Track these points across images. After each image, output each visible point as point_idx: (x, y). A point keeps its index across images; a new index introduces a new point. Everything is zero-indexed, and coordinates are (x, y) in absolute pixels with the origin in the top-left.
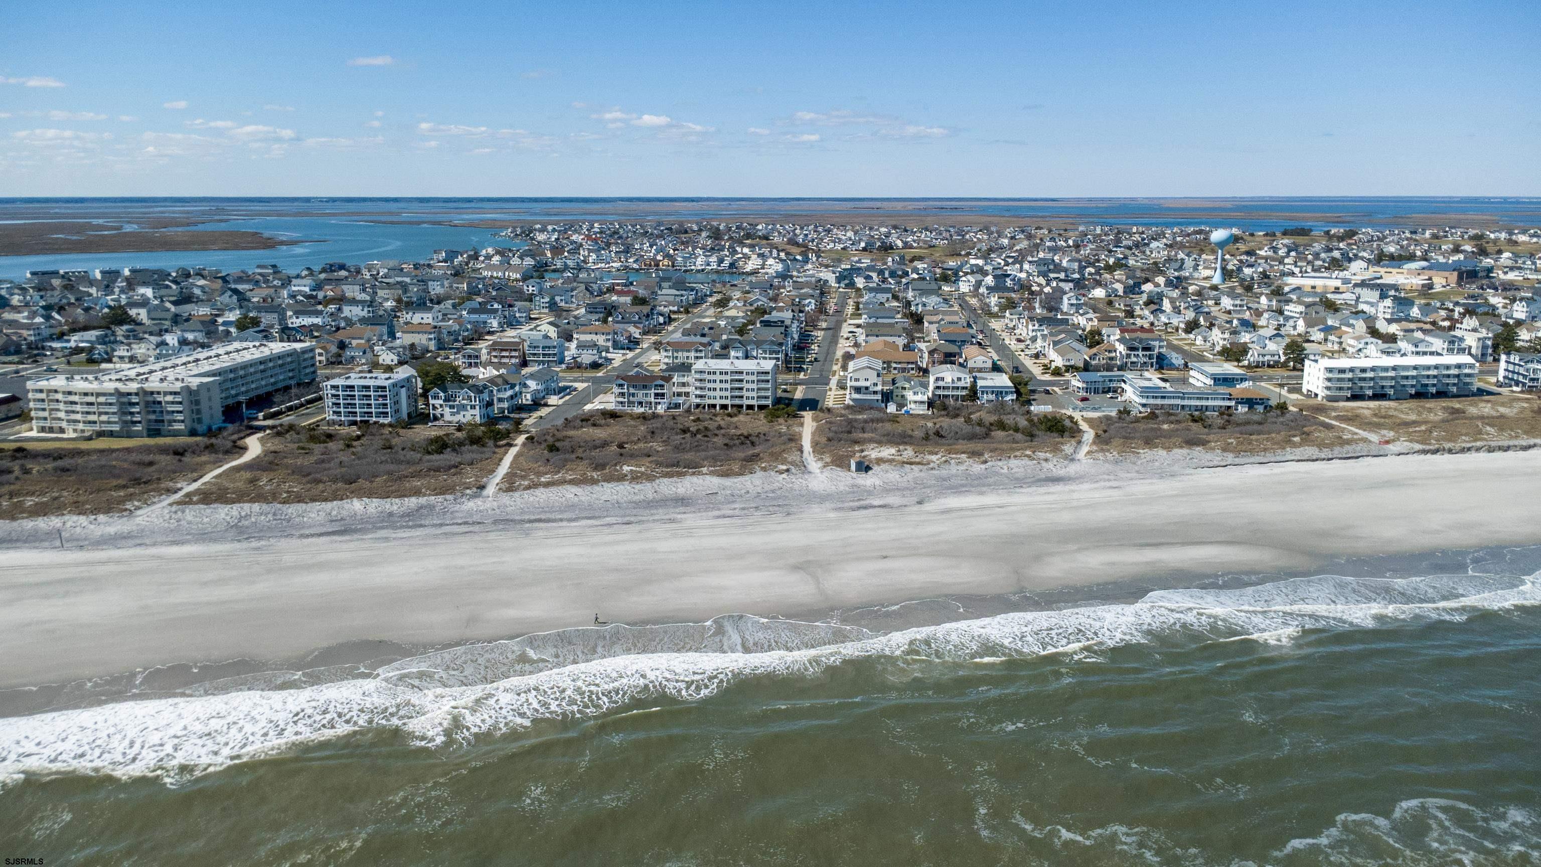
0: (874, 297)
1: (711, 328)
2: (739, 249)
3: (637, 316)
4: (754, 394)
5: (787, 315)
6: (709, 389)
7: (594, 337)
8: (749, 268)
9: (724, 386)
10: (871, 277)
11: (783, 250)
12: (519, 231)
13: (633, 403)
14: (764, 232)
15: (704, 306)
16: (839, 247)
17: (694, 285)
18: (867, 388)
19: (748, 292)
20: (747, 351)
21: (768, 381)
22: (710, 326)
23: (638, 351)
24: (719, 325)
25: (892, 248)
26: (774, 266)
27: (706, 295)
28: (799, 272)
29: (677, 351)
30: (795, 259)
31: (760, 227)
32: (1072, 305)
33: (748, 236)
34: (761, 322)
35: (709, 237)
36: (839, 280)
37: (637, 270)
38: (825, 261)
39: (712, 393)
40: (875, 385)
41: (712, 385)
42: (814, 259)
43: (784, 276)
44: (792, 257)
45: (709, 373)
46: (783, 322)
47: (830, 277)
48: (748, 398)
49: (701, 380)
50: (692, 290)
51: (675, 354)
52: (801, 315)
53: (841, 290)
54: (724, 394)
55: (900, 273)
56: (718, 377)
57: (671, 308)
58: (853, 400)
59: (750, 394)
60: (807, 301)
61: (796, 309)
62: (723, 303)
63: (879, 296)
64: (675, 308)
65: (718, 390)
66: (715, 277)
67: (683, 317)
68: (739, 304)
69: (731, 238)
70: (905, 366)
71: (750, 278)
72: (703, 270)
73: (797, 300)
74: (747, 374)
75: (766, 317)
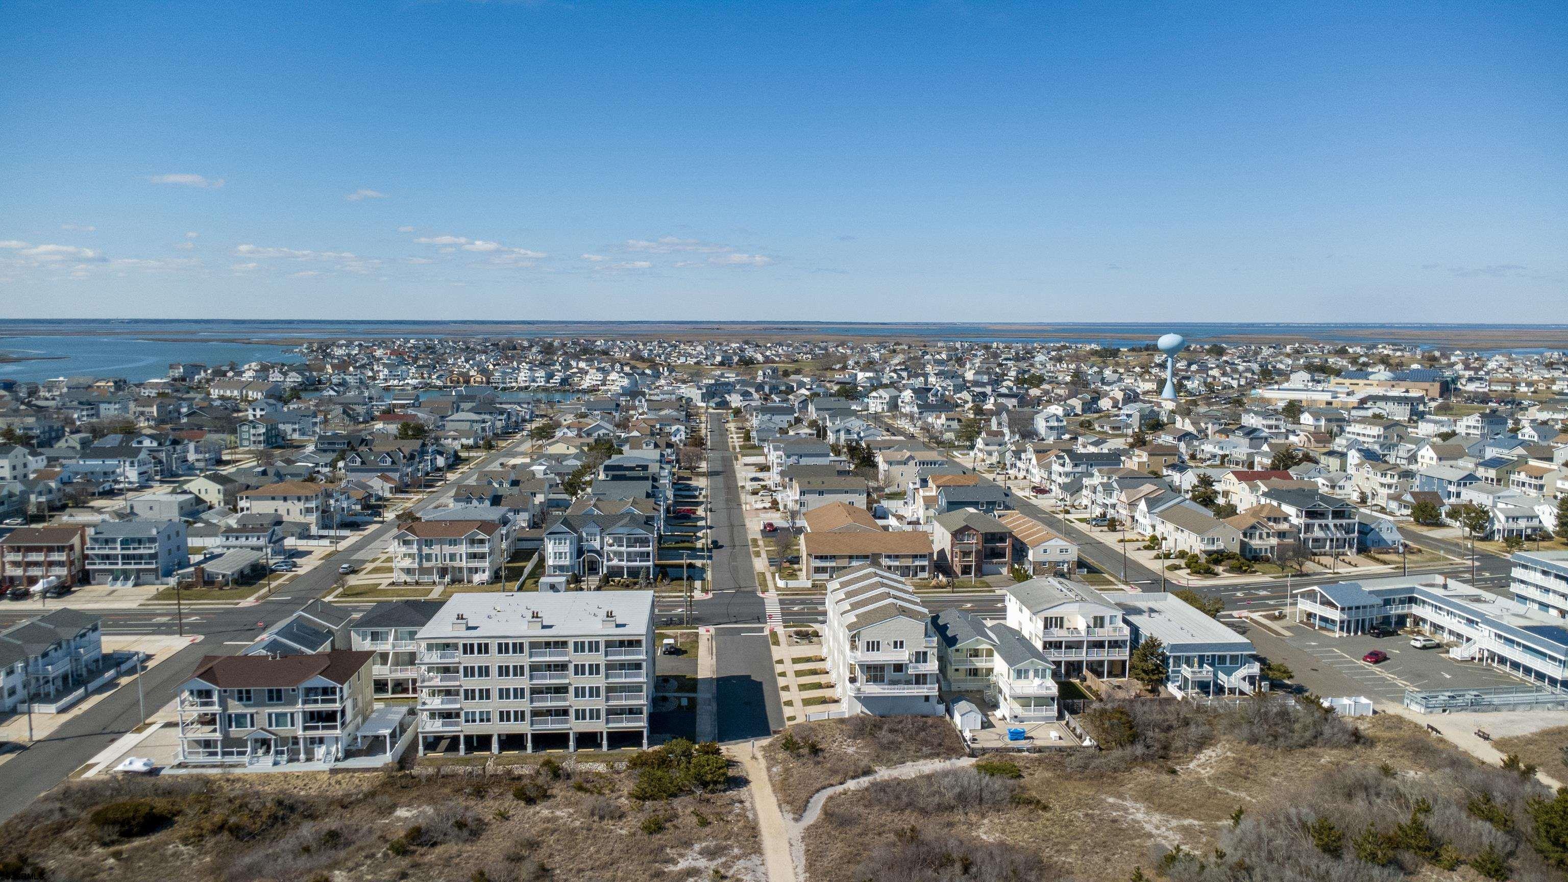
0: (770, 420)
1: (515, 483)
2: (574, 363)
3: (389, 460)
4: (600, 703)
5: (649, 454)
6: (470, 695)
7: (281, 507)
8: (586, 383)
9: (512, 683)
10: (750, 394)
11: (627, 364)
12: (315, 347)
13: (241, 743)
14: (603, 347)
15: (519, 436)
16: (692, 361)
17: (504, 406)
18: (899, 668)
19: (584, 416)
20: (580, 539)
21: (638, 666)
22: (513, 477)
23: (372, 528)
24: (533, 474)
25: (753, 363)
26: (617, 382)
27: (524, 420)
28: (650, 389)
29: (429, 543)
30: (643, 373)
31: (598, 343)
32: (1051, 428)
33: (585, 351)
34: (607, 468)
35: (541, 352)
36: (706, 397)
37: (440, 388)
38: (679, 376)
39: (476, 706)
40: (921, 657)
41: (475, 683)
42: (666, 373)
43: (633, 393)
44: (639, 371)
45: (468, 649)
46: (645, 468)
47: (693, 393)
48: (580, 715)
49: (446, 670)
50: (501, 413)
51: (426, 550)
52: (669, 451)
53: (710, 410)
54: (512, 705)
55: (783, 388)
56: (494, 660)
57: (464, 441)
58: (866, 701)
59: (586, 704)
60: (674, 428)
61: (662, 442)
62: (545, 433)
63: (777, 418)
64: (471, 442)
65: (495, 694)
66: (541, 396)
67: (482, 454)
68: (570, 434)
69: (565, 353)
70: (908, 562)
71: (587, 397)
72: (526, 388)
73: (658, 426)
74: (579, 647)
75: (615, 459)
